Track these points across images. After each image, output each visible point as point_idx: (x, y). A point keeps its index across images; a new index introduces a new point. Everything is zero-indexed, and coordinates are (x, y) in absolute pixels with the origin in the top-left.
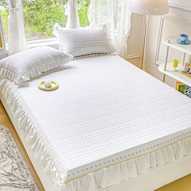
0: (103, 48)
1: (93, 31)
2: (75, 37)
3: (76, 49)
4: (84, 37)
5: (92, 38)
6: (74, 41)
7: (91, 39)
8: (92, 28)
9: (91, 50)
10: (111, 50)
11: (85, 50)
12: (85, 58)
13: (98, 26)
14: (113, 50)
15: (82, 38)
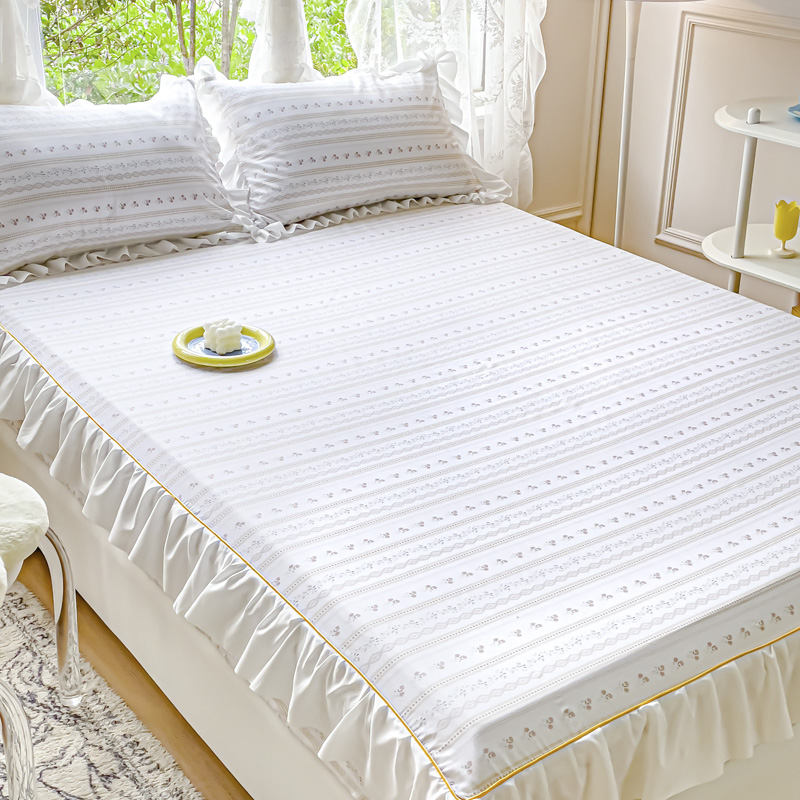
0: (434, 172)
1: (380, 90)
2: (301, 122)
3: (310, 178)
4: (347, 118)
5: (380, 122)
6: (301, 139)
7: (376, 127)
8: (374, 78)
9: (378, 183)
10: (468, 182)
11: (351, 182)
12: (356, 219)
13: (400, 71)
14: (479, 182)
15: (338, 126)
